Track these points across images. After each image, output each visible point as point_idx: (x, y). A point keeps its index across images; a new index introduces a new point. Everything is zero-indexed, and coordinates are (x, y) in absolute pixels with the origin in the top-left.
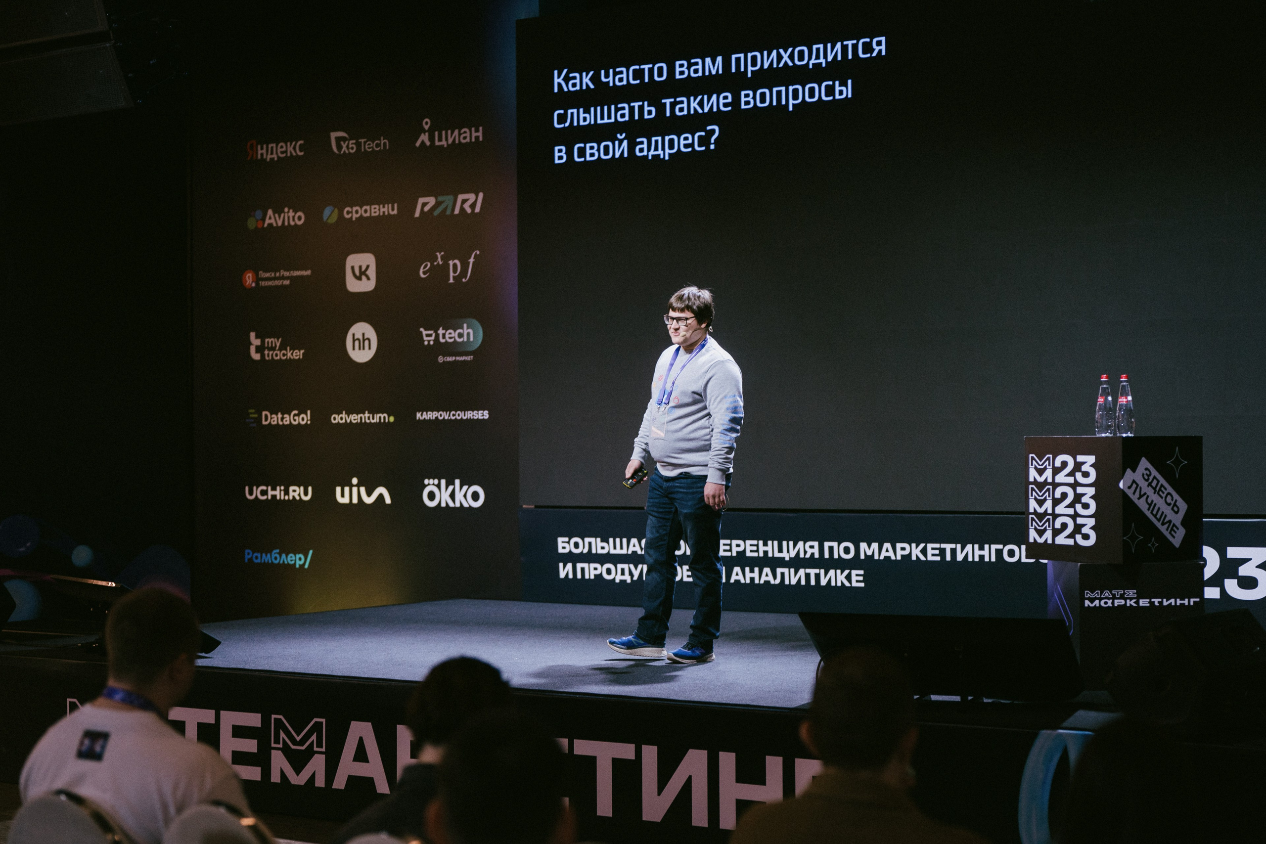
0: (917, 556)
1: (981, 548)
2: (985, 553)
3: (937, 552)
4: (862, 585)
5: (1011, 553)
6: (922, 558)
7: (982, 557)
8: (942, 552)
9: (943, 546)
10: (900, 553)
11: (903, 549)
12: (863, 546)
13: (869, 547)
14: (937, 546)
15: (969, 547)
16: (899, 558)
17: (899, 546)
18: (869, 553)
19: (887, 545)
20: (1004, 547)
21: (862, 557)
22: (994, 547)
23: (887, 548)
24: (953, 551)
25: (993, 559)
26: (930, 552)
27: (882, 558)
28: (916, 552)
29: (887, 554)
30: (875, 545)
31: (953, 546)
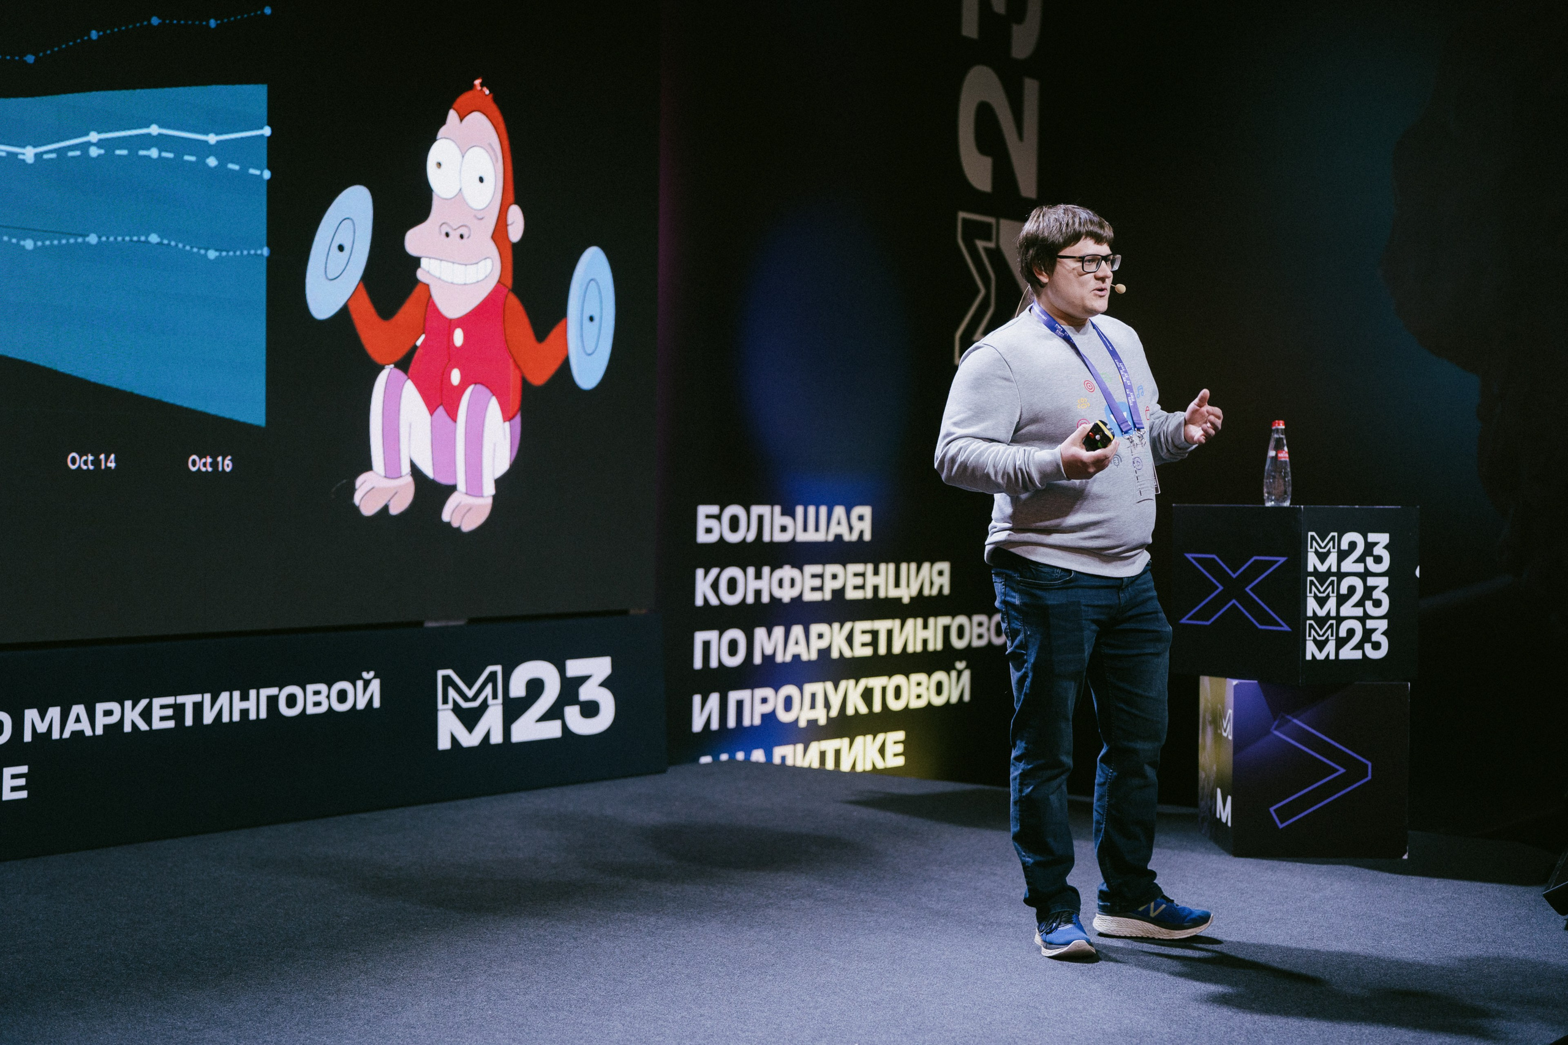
0: (134, 724)
1: (245, 697)
2: (251, 705)
3: (169, 712)
4: (23, 794)
5: (291, 701)
6: (143, 726)
7: (244, 713)
8: (179, 709)
9: (181, 699)
10: (101, 721)
11: (108, 713)
12: (31, 715)
13: (43, 718)
14: (170, 700)
15: (224, 697)
16: (99, 731)
17: (100, 707)
18: (42, 728)
19: (79, 709)
20: (280, 691)
21: (28, 737)
22: (265, 692)
23: (78, 715)
24: (198, 708)
25: (263, 715)
26: (157, 713)
27: (67, 735)
28: (131, 716)
29: (78, 727)
30: (54, 712)
31: (197, 698)
